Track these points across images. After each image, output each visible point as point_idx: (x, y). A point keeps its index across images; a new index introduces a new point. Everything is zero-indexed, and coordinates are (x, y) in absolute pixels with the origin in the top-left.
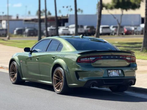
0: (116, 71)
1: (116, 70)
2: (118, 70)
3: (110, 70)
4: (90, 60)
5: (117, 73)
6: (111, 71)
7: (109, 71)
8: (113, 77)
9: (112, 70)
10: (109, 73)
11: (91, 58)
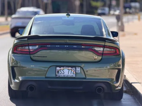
0: (70, 68)
1: (72, 67)
2: (75, 67)
3: (60, 67)
4: (29, 49)
5: (73, 71)
6: (62, 68)
7: (58, 68)
8: (64, 78)
9: (63, 66)
10: (58, 72)
11: (31, 48)
